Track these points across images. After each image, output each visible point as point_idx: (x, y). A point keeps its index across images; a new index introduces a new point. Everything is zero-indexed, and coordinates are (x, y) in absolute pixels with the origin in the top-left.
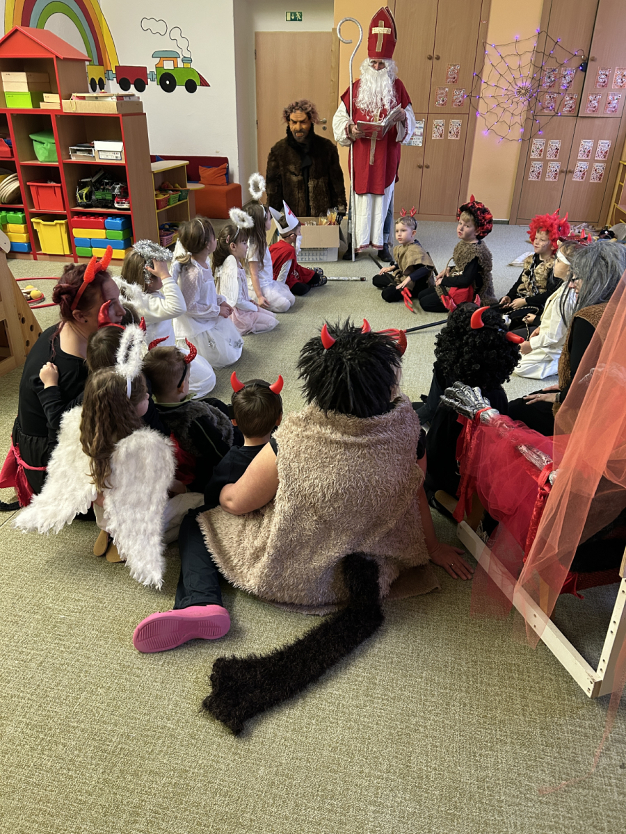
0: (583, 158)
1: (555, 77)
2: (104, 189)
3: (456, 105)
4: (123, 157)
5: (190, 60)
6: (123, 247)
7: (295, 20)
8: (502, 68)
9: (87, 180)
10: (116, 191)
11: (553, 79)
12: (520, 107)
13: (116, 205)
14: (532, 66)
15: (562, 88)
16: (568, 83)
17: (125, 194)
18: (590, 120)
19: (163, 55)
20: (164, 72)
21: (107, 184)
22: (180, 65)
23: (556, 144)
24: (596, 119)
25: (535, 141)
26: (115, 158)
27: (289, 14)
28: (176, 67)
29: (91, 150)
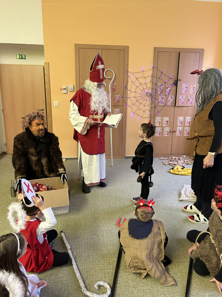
0: (180, 125)
1: (163, 88)
3: (116, 101)
7: (22, 58)
11: (162, 89)
14: (152, 83)
15: (167, 93)
16: (169, 91)
18: (181, 107)
23: (166, 119)
24: (184, 107)
25: (156, 118)
27: (18, 56)
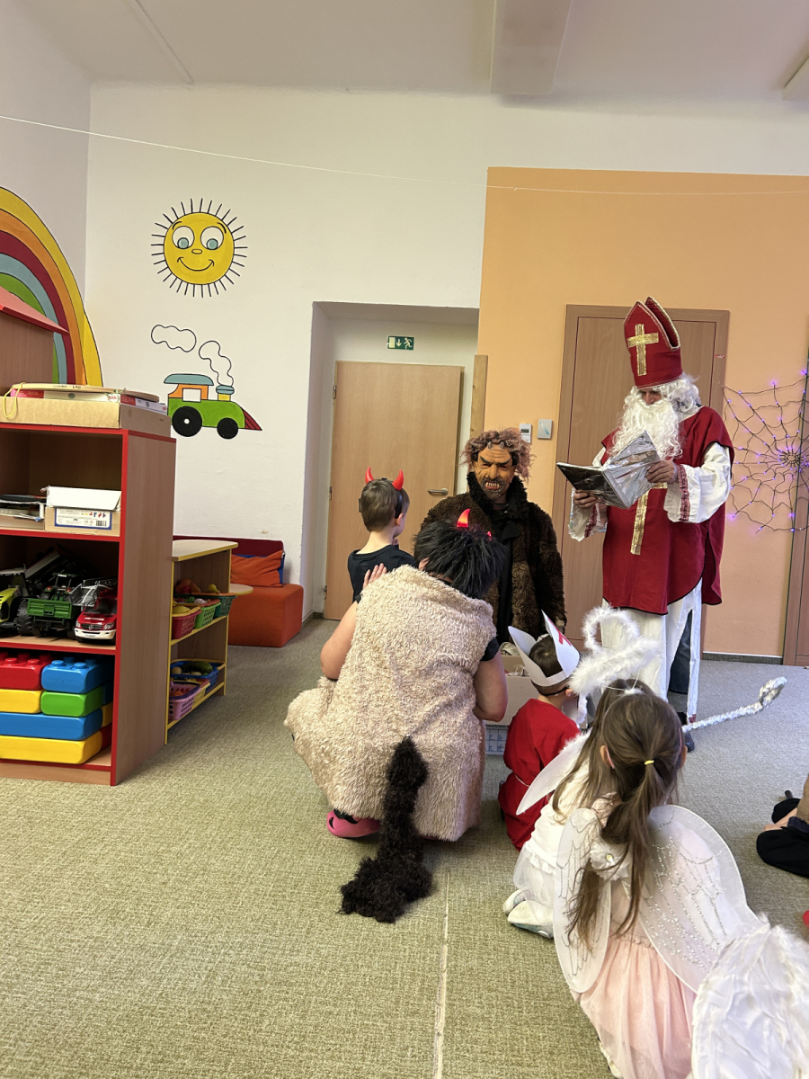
2: (51, 595)
4: (117, 521)
5: (231, 390)
6: (80, 732)
7: (402, 347)
8: (754, 425)
9: (14, 572)
10: (86, 599)
12: (789, 481)
13: (79, 633)
14: (801, 421)
17: (107, 605)
19: (184, 381)
20: (183, 405)
21: (62, 581)
22: (213, 395)
26: (94, 525)
27: (392, 340)
28: (204, 399)
29: (37, 508)
